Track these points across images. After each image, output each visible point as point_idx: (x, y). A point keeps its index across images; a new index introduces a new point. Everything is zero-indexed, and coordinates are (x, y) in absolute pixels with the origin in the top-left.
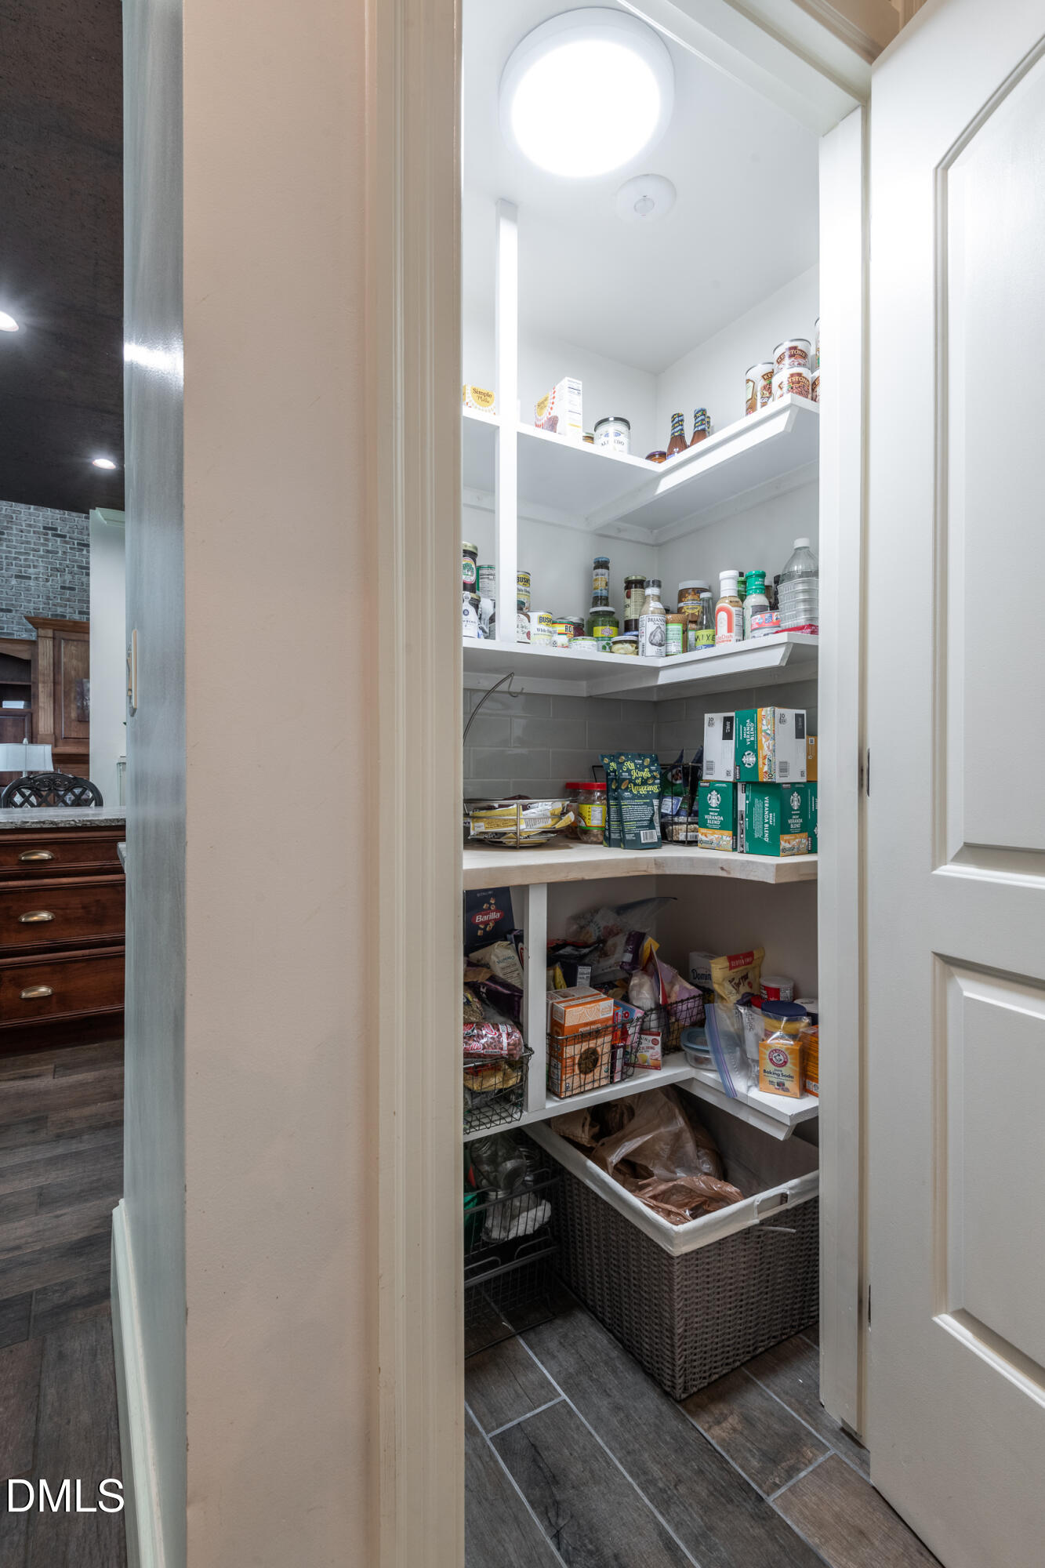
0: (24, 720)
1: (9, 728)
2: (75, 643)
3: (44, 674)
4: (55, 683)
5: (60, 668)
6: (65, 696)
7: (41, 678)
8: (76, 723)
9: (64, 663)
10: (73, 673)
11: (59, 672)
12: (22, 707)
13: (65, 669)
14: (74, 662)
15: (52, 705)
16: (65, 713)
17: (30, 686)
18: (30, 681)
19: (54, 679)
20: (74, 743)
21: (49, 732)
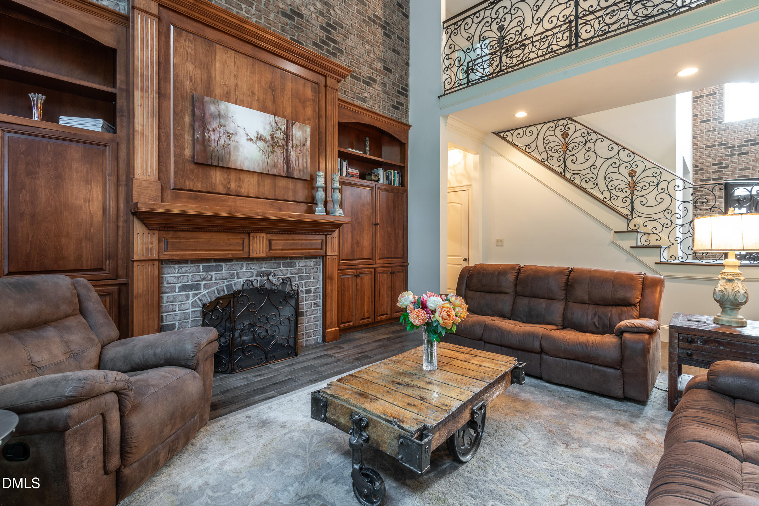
0: (103, 151)
1: (75, 165)
2: (191, 36)
3: (142, 75)
4: (162, 95)
5: (167, 70)
6: (174, 119)
7: (138, 81)
8: (193, 166)
9: (175, 65)
10: (188, 84)
11: (167, 79)
12: (100, 130)
13: (176, 76)
14: (190, 67)
15: (156, 131)
16: (175, 146)
17: (114, 95)
18: (114, 86)
19: (159, 88)
20: (190, 198)
21: (151, 178)
